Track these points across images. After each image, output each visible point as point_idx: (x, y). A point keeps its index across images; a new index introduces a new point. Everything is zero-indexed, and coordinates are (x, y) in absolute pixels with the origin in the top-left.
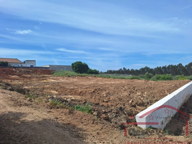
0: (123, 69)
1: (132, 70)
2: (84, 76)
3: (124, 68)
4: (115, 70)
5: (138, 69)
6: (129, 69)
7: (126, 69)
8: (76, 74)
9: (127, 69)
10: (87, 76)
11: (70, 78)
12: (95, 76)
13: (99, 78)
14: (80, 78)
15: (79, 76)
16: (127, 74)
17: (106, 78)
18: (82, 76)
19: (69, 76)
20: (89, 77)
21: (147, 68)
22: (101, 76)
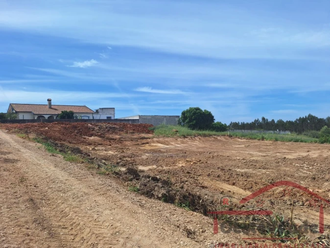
0: (261, 120)
1: (280, 122)
2: (210, 136)
3: (263, 119)
5: (293, 120)
6: (273, 120)
7: (267, 120)
9: (270, 120)
10: (214, 135)
11: (186, 139)
12: (230, 136)
13: (240, 140)
14: (202, 138)
15: (200, 135)
16: (280, 130)
18: (205, 136)
19: (185, 137)
20: (219, 138)
21: (311, 118)
22: (243, 136)
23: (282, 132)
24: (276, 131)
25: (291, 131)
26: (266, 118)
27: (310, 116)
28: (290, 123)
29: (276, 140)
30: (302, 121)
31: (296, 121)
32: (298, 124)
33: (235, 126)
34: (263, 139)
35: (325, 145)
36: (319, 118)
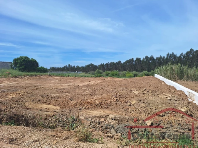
0: (68, 66)
1: (78, 67)
2: (36, 75)
3: (69, 65)
4: (59, 67)
5: (84, 66)
6: (74, 66)
7: (71, 66)
8: (20, 73)
9: (73, 66)
10: (39, 75)
11: (17, 78)
12: (50, 75)
13: (55, 77)
14: (30, 78)
15: (28, 75)
16: (77, 71)
17: (65, 77)
18: (32, 76)
19: (16, 77)
20: (42, 77)
21: (92, 65)
22: (57, 75)
23: (79, 73)
24: (75, 72)
25: (83, 72)
26: (70, 65)
27: (91, 64)
28: (82, 67)
29: (75, 77)
30: (88, 66)
31: (85, 67)
32: (86, 68)
33: (53, 69)
34: (68, 76)
35: (97, 78)
36: (95, 65)
